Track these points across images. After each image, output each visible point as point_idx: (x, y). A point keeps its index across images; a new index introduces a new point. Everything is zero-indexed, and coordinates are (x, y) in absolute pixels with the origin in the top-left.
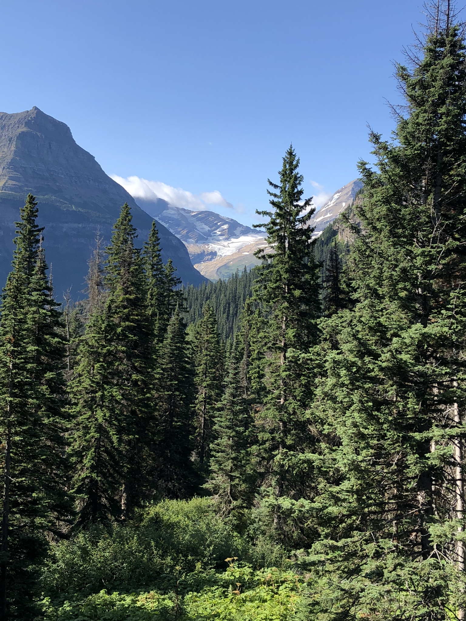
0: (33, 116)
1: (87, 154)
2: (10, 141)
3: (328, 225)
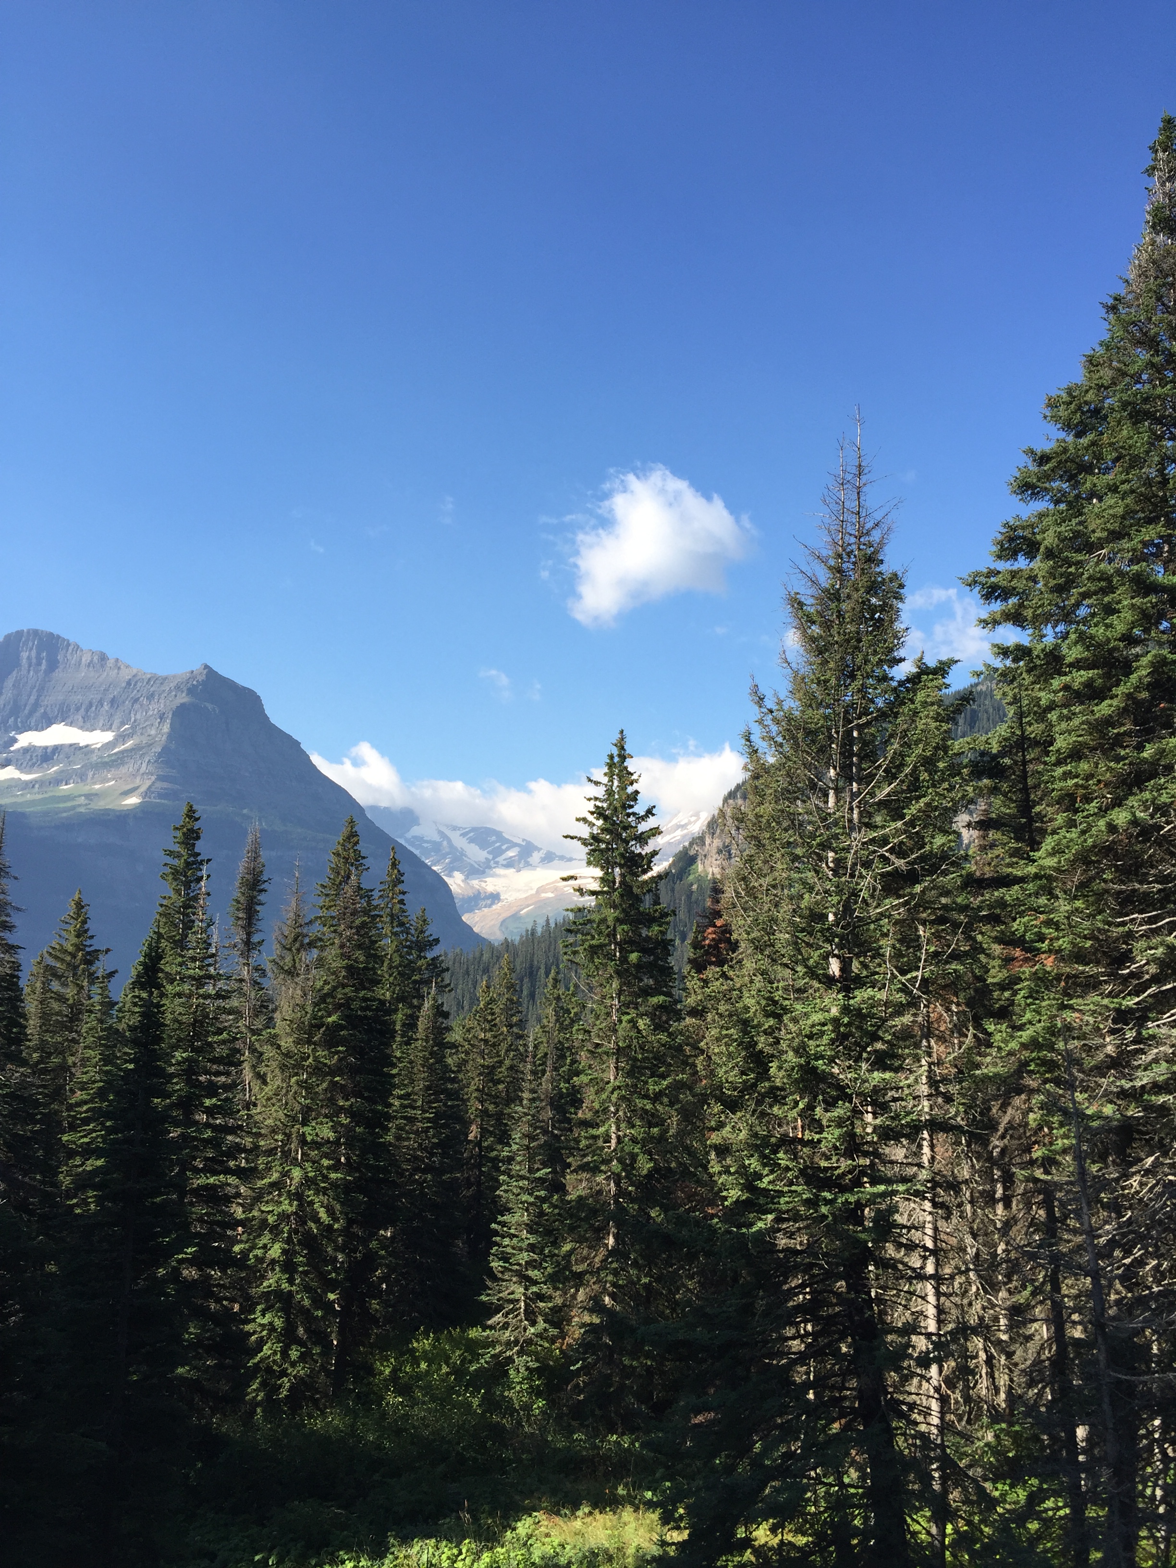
0: (200, 678)
1: (289, 737)
2: (161, 719)
3: (680, 848)
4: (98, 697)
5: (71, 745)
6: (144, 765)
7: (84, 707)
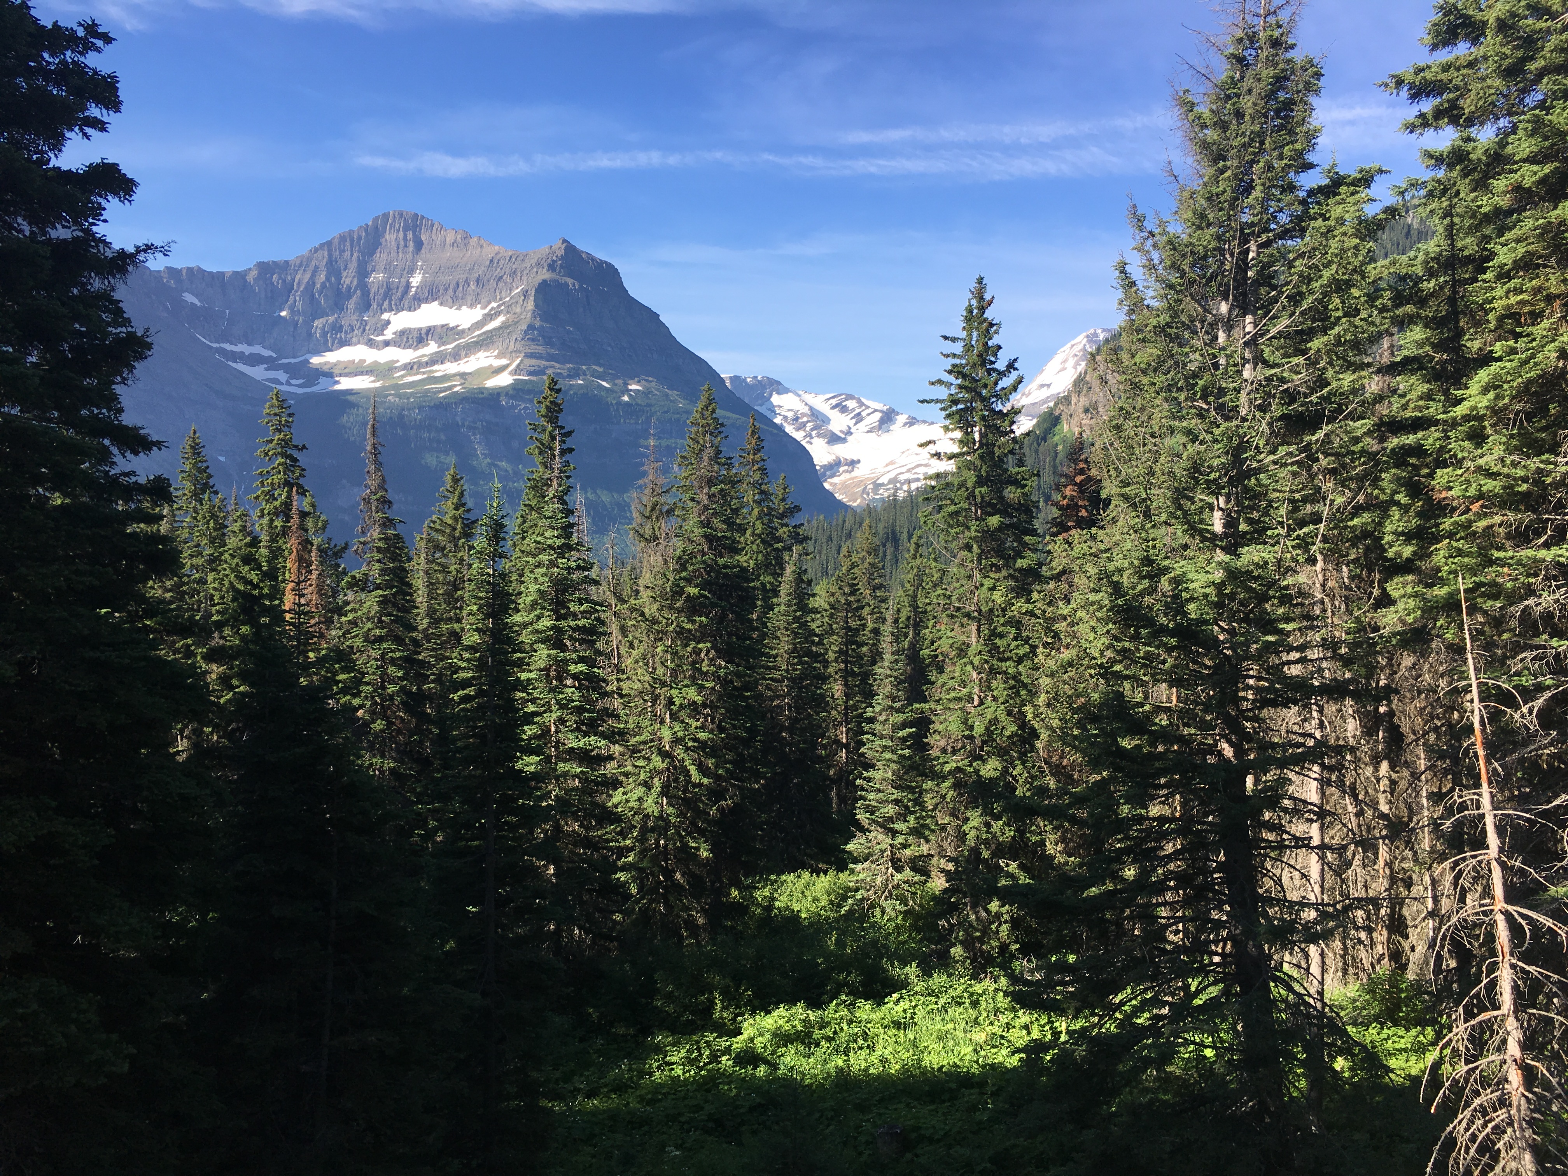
0: (560, 253)
1: (648, 310)
2: (525, 296)
3: (1045, 408)
4: (465, 276)
5: (443, 326)
6: (512, 343)
7: (452, 287)
